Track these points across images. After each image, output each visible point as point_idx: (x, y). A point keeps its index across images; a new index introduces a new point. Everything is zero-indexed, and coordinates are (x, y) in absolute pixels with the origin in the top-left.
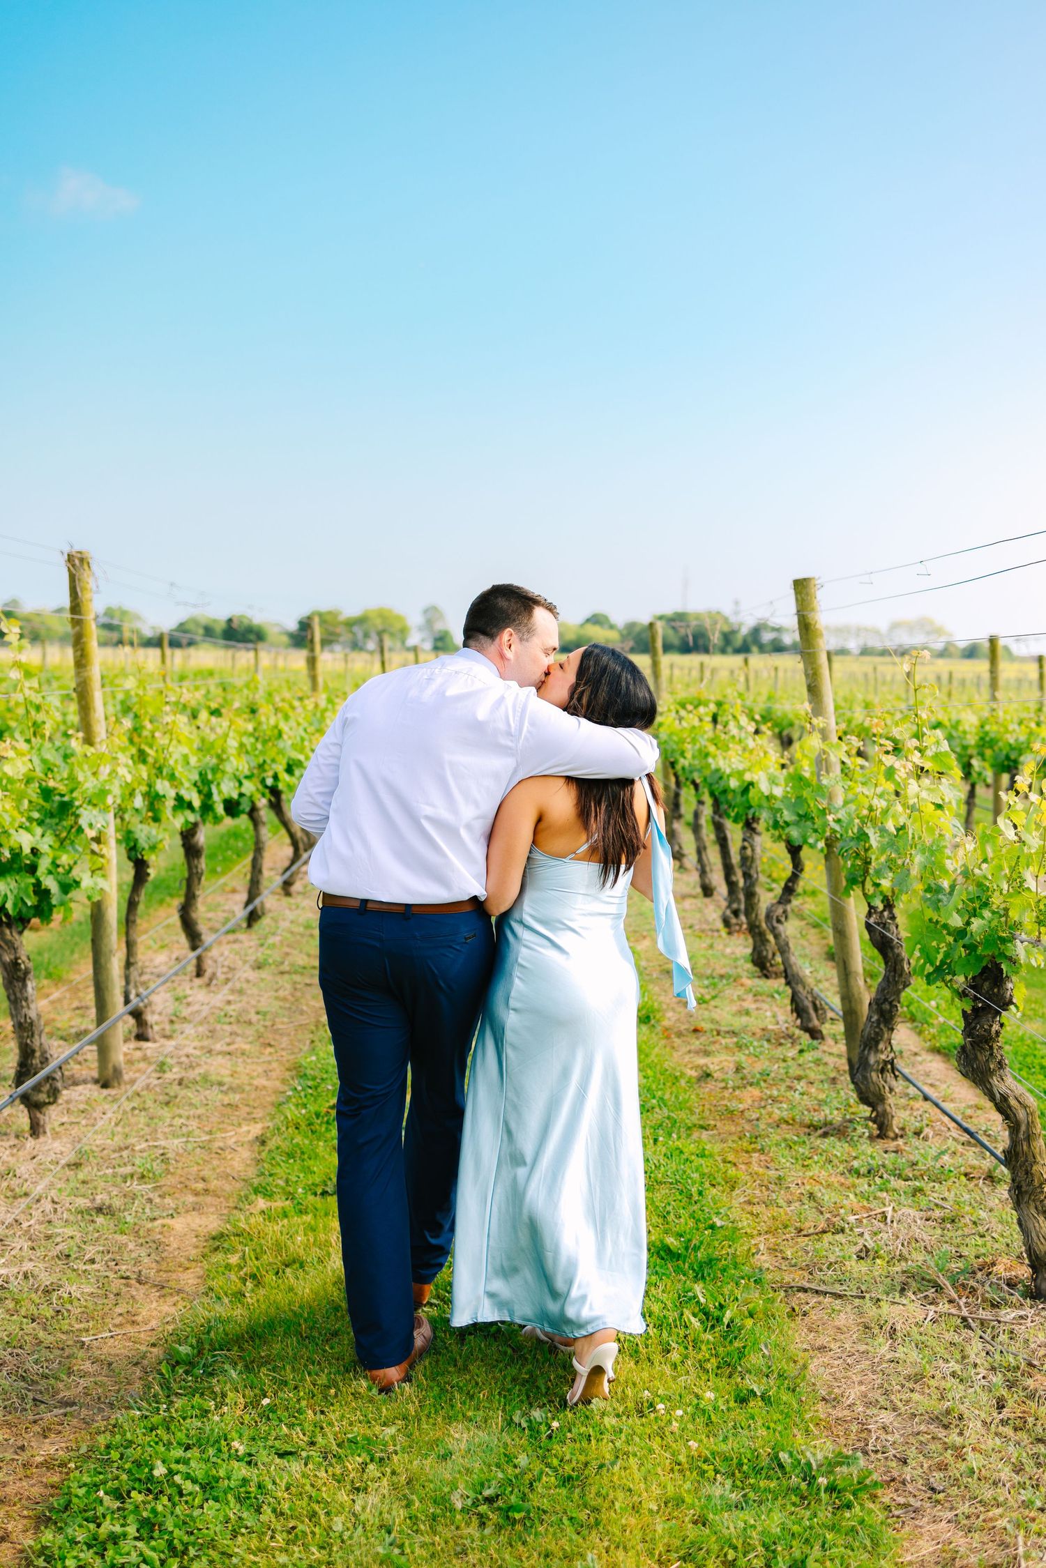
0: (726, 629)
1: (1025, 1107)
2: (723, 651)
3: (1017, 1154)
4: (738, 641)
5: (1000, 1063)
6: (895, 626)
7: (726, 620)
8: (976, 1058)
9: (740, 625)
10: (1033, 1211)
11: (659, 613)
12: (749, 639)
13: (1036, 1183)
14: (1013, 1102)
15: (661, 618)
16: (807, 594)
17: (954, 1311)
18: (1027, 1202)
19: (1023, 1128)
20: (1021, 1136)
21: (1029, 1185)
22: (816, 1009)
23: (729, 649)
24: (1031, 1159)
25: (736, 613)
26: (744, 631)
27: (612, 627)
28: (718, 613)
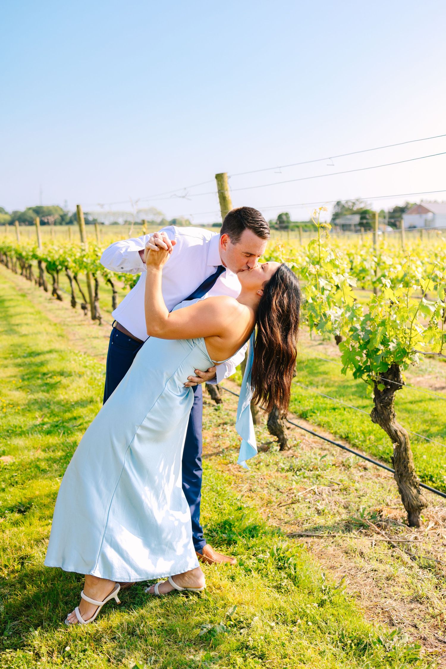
0: (62, 213)
1: (404, 435)
2: (61, 224)
3: (400, 458)
4: (68, 219)
5: (394, 415)
6: (139, 212)
7: (61, 209)
8: (383, 413)
9: (68, 212)
10: (409, 485)
11: (29, 207)
12: (73, 218)
13: (410, 472)
14: (399, 433)
15: (30, 209)
16: (223, 181)
17: (382, 538)
18: (405, 482)
19: (403, 445)
20: (402, 449)
21: (406, 473)
22: (218, 389)
23: (64, 223)
24: (407, 460)
25: (66, 206)
26: (70, 215)
27: (6, 213)
28: (58, 206)
